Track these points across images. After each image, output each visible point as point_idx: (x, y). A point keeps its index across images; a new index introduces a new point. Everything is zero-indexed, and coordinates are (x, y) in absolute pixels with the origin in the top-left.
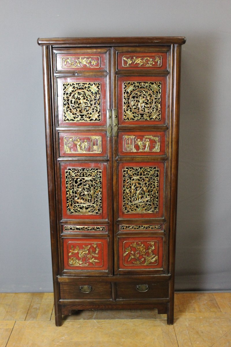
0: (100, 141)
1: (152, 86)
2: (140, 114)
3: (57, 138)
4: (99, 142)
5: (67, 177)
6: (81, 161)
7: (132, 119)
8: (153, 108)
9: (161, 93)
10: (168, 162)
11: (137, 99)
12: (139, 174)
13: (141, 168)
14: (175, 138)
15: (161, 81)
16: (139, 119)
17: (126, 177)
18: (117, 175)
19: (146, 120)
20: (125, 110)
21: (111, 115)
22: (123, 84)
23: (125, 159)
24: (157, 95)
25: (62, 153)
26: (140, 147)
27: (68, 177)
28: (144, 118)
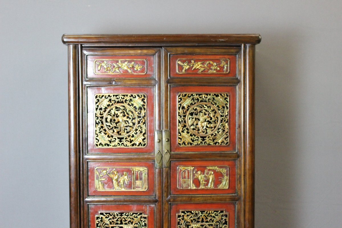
0: (146, 174)
1: (216, 98)
2: (201, 137)
3: (86, 169)
4: (144, 176)
5: (97, 224)
6: (118, 202)
7: (189, 144)
8: (219, 129)
9: (229, 108)
10: (240, 204)
11: (197, 117)
12: (199, 220)
13: (202, 212)
14: (249, 170)
15: (228, 92)
16: (199, 143)
17: (181, 224)
18: (169, 222)
19: (209, 144)
20: (180, 131)
21: (161, 139)
22: (177, 96)
23: (180, 199)
24: (223, 111)
25: (91, 190)
26: (201, 183)
27: (99, 225)
28: (206, 142)
